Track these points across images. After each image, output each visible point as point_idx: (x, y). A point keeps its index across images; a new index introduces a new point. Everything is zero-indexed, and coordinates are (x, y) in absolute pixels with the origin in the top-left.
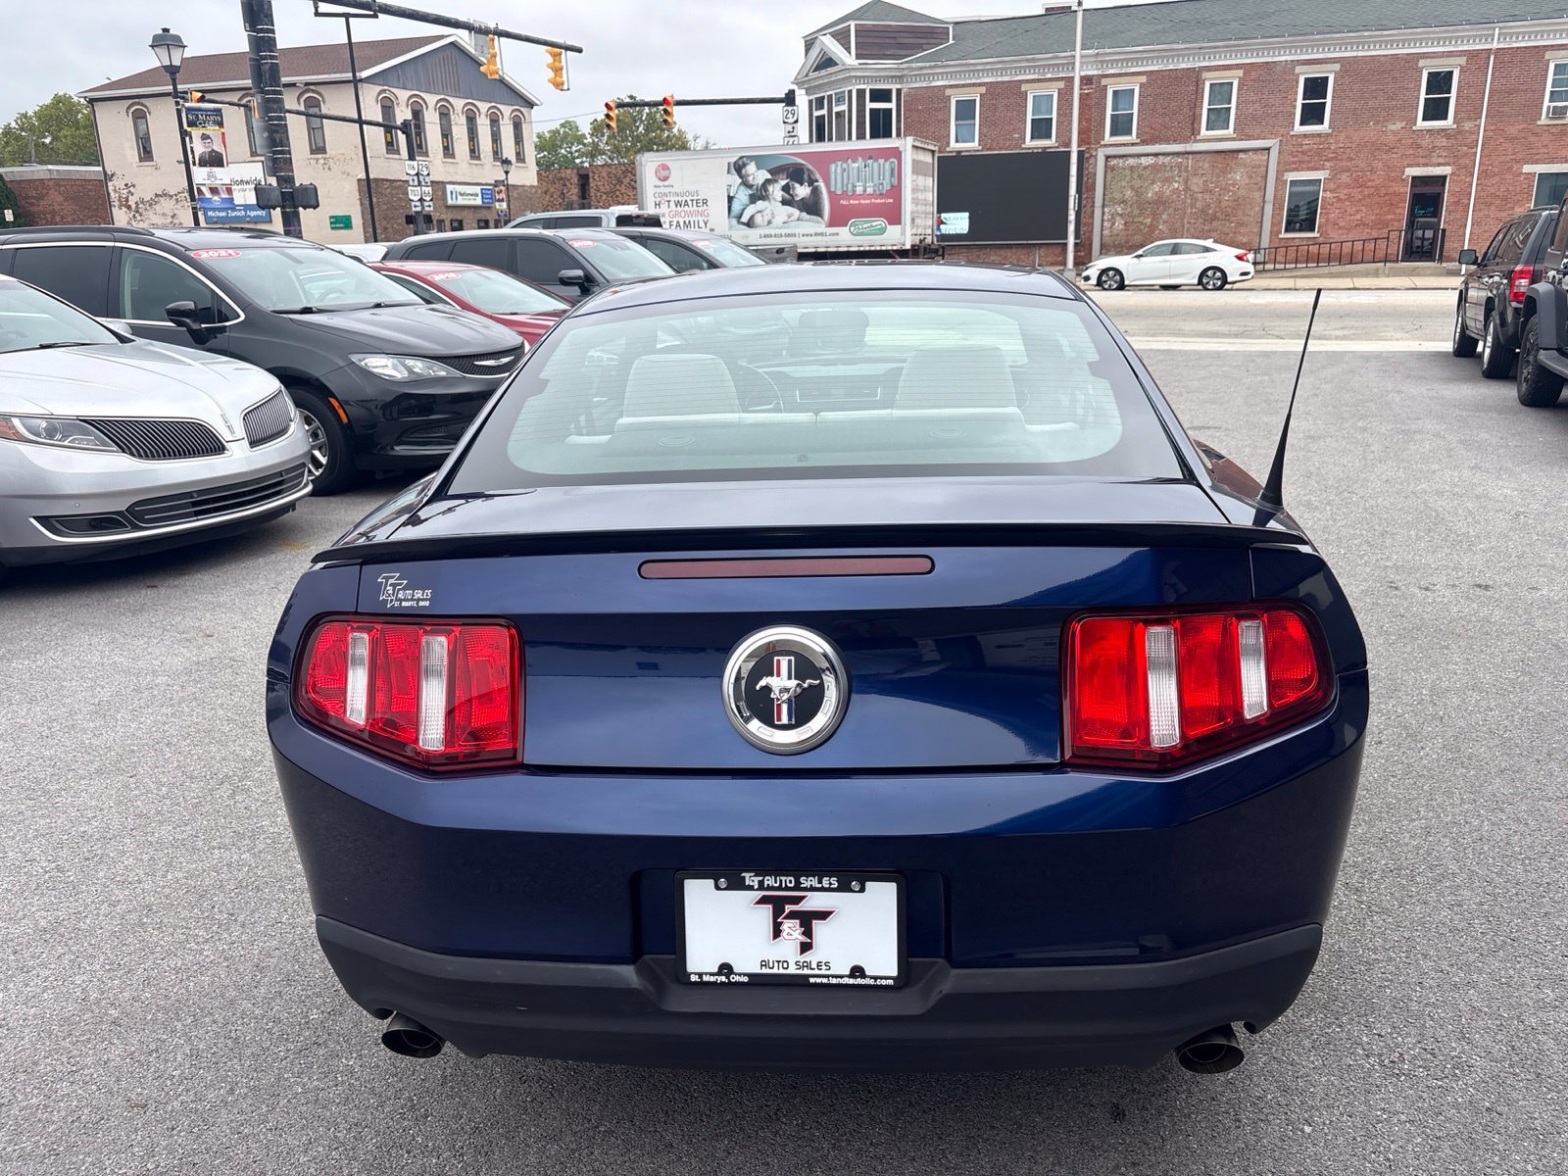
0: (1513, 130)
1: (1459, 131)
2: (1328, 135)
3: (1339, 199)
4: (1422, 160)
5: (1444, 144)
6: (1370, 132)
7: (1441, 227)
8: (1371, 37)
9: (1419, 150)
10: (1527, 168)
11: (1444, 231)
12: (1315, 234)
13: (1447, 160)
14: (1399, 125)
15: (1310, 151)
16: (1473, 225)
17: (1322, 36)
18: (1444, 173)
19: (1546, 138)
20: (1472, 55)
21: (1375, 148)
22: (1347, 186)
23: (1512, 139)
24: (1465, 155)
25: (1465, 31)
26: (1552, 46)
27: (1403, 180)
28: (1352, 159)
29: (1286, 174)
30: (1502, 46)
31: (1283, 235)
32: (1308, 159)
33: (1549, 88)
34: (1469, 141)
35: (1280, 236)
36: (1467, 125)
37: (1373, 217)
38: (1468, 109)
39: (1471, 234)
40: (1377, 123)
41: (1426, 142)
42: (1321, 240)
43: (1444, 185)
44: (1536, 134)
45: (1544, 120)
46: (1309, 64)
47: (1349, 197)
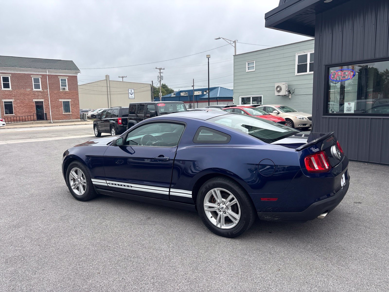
0: (55, 92)
1: (44, 92)
2: (12, 91)
3: (18, 106)
4: (37, 98)
5: (41, 94)
6: (22, 91)
7: (44, 113)
8: (18, 69)
9: (35, 95)
10: (60, 100)
11: (46, 114)
12: (14, 115)
13: (42, 98)
14: (29, 90)
15: (8, 94)
16: (51, 112)
17: (5, 67)
18: (42, 101)
19: (62, 94)
20: (43, 75)
21: (25, 95)
22: (19, 103)
23: (56, 94)
24: (46, 97)
25: (40, 70)
26: (59, 75)
27: (33, 102)
28: (19, 97)
29: (2, 100)
30: (49, 74)
31: (5, 115)
32: (8, 96)
33: (61, 84)
34: (46, 94)
35: (4, 115)
36: (45, 90)
37: (28, 111)
38: (45, 87)
39: (51, 114)
40: (23, 89)
41: (36, 94)
42: (16, 116)
43: (43, 103)
44: (60, 93)
45: (61, 90)
46: (3, 74)
47: (21, 106)
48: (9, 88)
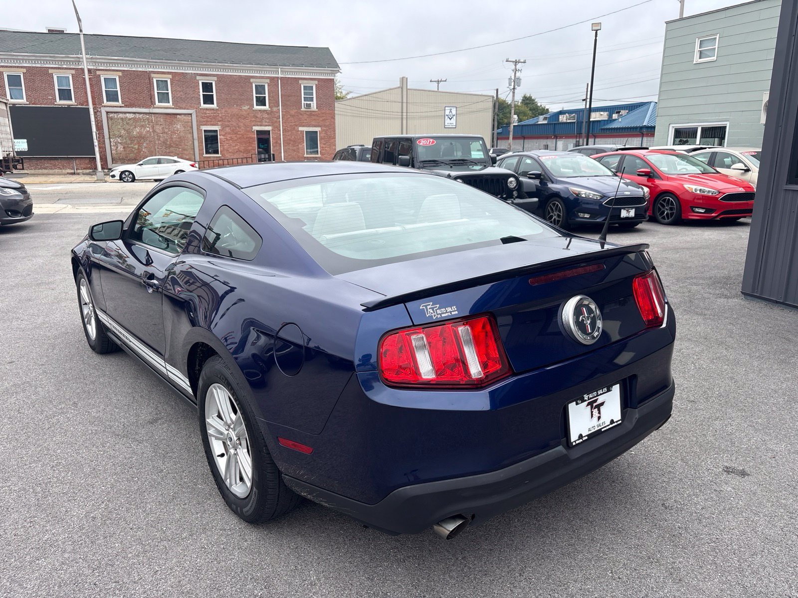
0: (293, 112)
1: (272, 112)
2: (217, 110)
3: (227, 139)
4: (259, 123)
5: (267, 117)
6: (235, 110)
7: (272, 153)
8: (228, 66)
9: (257, 118)
10: (301, 129)
11: (273, 155)
12: (219, 155)
13: (269, 124)
14: (246, 108)
15: (210, 116)
16: (284, 152)
17: (206, 63)
18: (269, 130)
19: (305, 117)
20: (272, 79)
21: (239, 117)
22: (230, 133)
23: (293, 116)
24: (276, 122)
25: (267, 68)
26: (301, 78)
27: (253, 132)
28: (230, 121)
29: (201, 126)
30: (282, 76)
31: (205, 155)
32: (209, 120)
33: (303, 96)
34: (276, 116)
35: (204, 156)
36: (275, 109)
37: (243, 148)
38: (273, 103)
39: (284, 156)
40: (237, 105)
41: (259, 115)
42: (223, 158)
43: (269, 134)
44: (301, 114)
45: (303, 109)
46: (203, 76)
47: (231, 139)
48: (213, 103)
